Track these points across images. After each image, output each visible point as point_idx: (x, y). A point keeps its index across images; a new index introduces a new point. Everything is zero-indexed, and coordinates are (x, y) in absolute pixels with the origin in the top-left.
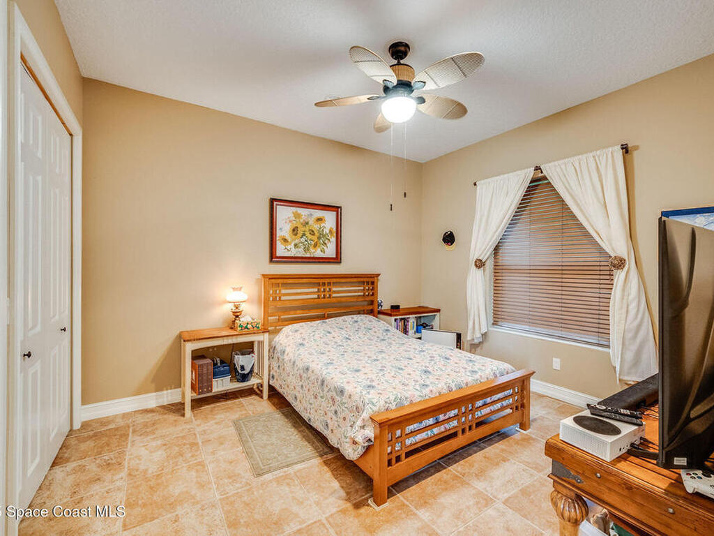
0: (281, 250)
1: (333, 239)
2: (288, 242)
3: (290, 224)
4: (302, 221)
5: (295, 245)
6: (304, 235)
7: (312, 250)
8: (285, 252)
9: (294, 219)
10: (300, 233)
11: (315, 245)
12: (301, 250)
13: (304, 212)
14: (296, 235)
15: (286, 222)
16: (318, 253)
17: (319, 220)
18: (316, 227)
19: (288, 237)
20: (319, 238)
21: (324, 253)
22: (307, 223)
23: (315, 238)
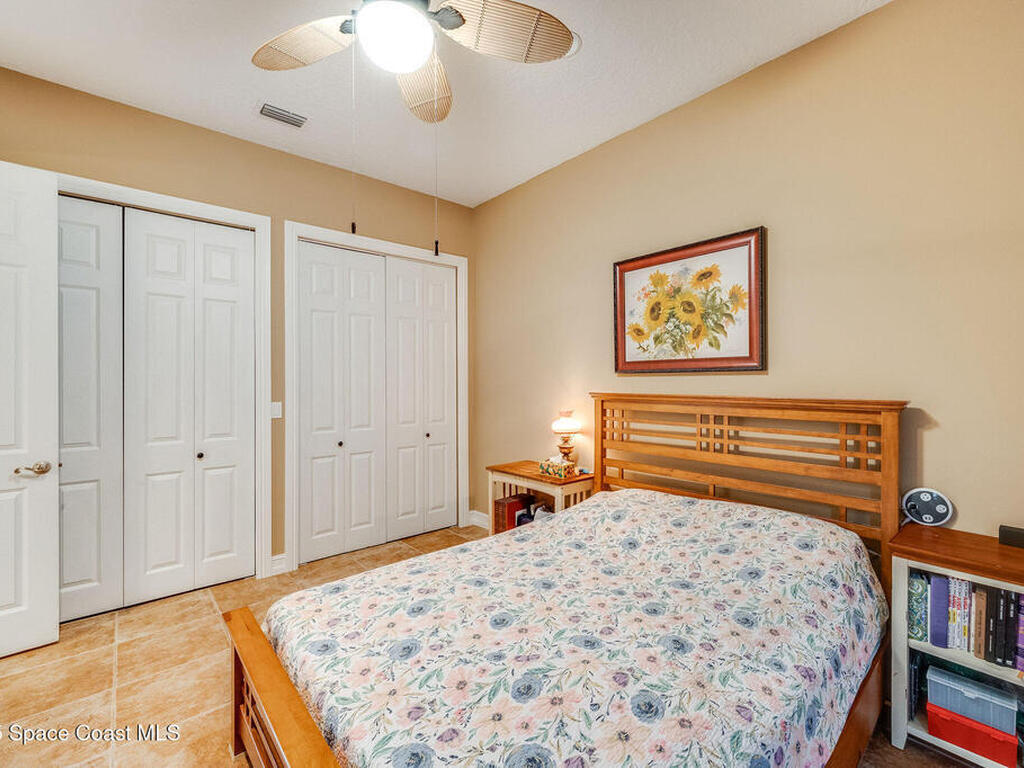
0: (633, 353)
1: (742, 314)
2: (643, 334)
3: (646, 300)
4: (667, 288)
5: (657, 339)
6: (672, 315)
7: (690, 344)
8: (638, 354)
9: (652, 288)
10: (665, 312)
11: (697, 334)
12: (667, 346)
13: (669, 270)
14: (656, 318)
15: (639, 298)
16: (703, 350)
17: (706, 275)
18: (697, 293)
19: (643, 325)
20: (705, 316)
21: (718, 346)
22: (678, 291)
23: (696, 319)
